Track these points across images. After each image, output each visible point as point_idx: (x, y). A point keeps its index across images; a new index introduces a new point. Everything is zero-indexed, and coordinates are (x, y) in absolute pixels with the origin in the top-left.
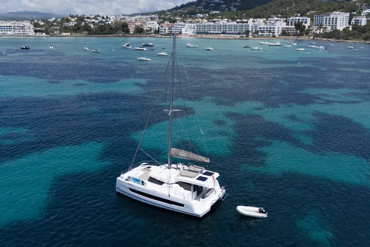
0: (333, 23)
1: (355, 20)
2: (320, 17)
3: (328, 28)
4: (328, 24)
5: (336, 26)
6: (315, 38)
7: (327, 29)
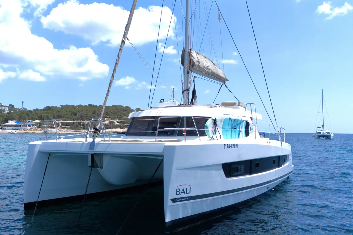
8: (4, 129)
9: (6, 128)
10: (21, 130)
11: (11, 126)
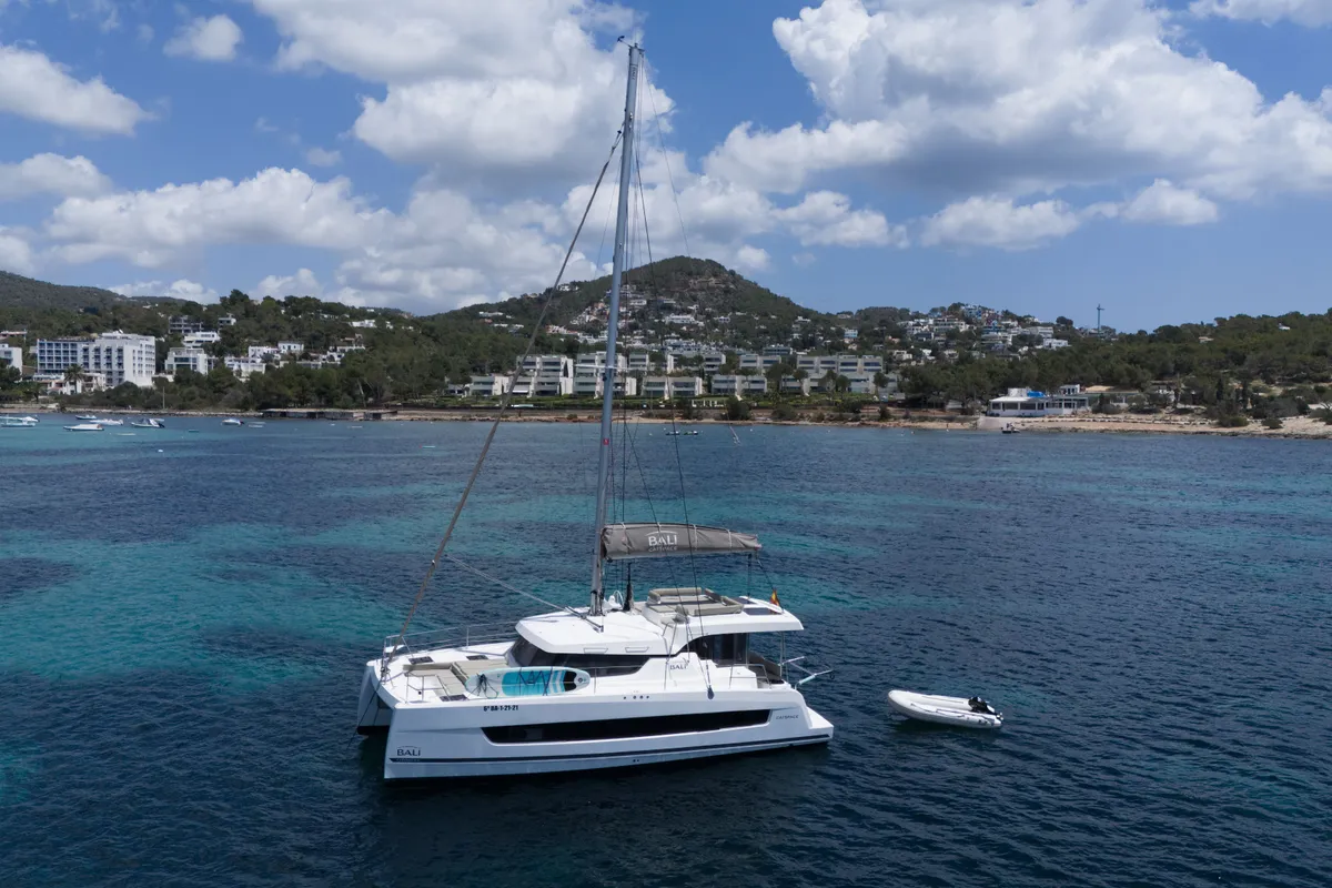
0: (109, 364)
1: (176, 360)
2: (57, 345)
3: (96, 378)
4: (92, 367)
5: (121, 373)
6: (68, 409)
7: (94, 381)
8: (992, 415)
9: (1000, 411)
10: (1041, 419)
11: (1013, 406)
